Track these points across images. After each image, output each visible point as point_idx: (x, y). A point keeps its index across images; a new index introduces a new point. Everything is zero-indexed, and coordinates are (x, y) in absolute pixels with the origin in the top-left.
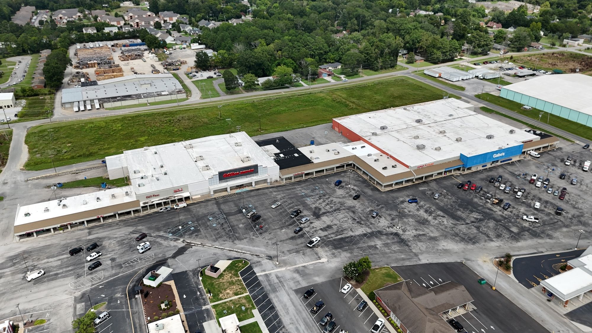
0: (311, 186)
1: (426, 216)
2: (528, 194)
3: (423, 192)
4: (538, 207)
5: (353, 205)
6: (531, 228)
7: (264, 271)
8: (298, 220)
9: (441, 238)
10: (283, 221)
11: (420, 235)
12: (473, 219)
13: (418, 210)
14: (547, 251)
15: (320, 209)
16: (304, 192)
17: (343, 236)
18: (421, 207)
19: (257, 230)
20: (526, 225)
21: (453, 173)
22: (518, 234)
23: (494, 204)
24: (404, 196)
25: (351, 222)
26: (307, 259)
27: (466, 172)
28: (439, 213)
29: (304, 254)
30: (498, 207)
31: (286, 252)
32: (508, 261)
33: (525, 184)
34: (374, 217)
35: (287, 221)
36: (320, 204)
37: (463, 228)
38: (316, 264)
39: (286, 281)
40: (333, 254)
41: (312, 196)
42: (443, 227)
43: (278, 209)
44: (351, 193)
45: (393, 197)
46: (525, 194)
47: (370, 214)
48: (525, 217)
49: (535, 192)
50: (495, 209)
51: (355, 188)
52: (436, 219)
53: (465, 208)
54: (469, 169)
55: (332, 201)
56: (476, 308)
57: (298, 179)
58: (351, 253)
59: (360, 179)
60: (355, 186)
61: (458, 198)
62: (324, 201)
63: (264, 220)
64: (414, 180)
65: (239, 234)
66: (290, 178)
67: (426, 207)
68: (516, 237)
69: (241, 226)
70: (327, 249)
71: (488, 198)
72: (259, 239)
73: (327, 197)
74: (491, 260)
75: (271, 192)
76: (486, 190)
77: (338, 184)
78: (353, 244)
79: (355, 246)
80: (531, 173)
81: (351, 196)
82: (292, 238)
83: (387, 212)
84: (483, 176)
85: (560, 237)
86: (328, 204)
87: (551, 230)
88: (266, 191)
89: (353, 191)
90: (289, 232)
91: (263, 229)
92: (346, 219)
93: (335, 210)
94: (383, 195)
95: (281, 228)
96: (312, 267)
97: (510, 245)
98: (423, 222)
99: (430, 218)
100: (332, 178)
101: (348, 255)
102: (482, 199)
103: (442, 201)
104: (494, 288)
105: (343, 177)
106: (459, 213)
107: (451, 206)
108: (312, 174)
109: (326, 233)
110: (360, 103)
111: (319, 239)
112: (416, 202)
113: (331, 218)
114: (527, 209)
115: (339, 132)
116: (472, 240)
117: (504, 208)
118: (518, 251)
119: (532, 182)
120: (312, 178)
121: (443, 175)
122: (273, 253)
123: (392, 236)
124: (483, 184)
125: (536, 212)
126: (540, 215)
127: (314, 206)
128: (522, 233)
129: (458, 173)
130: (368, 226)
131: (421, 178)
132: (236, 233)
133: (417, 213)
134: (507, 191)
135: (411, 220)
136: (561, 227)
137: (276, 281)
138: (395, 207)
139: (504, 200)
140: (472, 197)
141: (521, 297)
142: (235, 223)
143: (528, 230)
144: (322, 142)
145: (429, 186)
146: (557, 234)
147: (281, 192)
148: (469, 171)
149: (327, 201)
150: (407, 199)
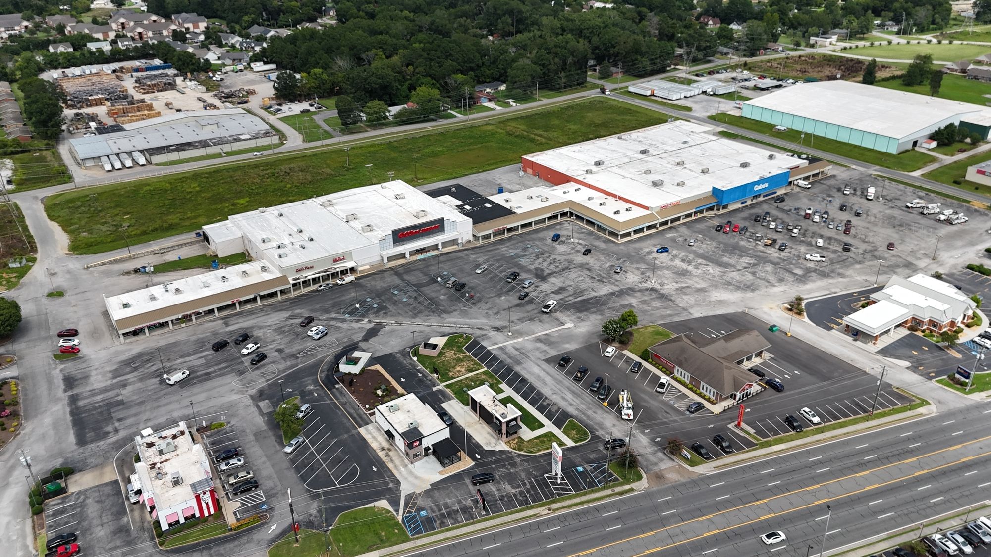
0: (520, 244)
1: (684, 266)
2: (806, 231)
3: (673, 240)
4: (821, 244)
5: (584, 261)
6: (818, 268)
7: (496, 344)
8: (518, 285)
9: (710, 288)
10: (499, 287)
11: (684, 288)
12: (745, 265)
13: (672, 260)
14: (842, 290)
15: (542, 270)
16: (512, 252)
17: (584, 297)
18: (675, 256)
19: (467, 300)
20: (811, 265)
21: (705, 214)
22: (804, 276)
23: (767, 245)
24: (649, 247)
25: (589, 281)
26: (546, 326)
27: (722, 212)
28: (700, 261)
29: (540, 321)
30: (773, 249)
31: (516, 321)
32: (799, 304)
33: (799, 220)
34: (618, 273)
35: (504, 287)
36: (540, 264)
37: (734, 275)
38: (560, 330)
39: (529, 351)
40: (579, 318)
41: (526, 255)
42: (709, 277)
43: (486, 275)
44: (577, 249)
45: (635, 248)
46: (802, 231)
47: (611, 270)
48: (808, 257)
49: (814, 228)
50: (769, 252)
51: (581, 241)
52: (698, 268)
53: (732, 253)
54: (725, 207)
55: (555, 259)
56: (773, 356)
57: (499, 238)
58: (602, 315)
59: (584, 230)
60: (579, 239)
61: (720, 242)
62: (545, 261)
63: (472, 288)
64: (658, 226)
65: (444, 306)
66: (487, 237)
67: (681, 256)
68: (802, 279)
69: (442, 297)
70: (569, 313)
71: (758, 239)
72: (474, 310)
73: (547, 255)
74: (778, 306)
75: (467, 255)
76: (752, 231)
77: (556, 238)
78: (601, 305)
79: (603, 307)
80: (804, 207)
81: (578, 251)
82: (518, 305)
83: (633, 266)
84: (746, 214)
85: (853, 275)
86: (551, 263)
87: (842, 268)
88: (460, 254)
89: (579, 246)
90: (513, 299)
91: (475, 298)
92: (581, 278)
93: (563, 270)
94: (622, 247)
95: (500, 295)
96: (557, 334)
97: (797, 288)
98: (684, 273)
99: (690, 268)
100: (545, 232)
101: (599, 317)
102: (750, 242)
103: (700, 248)
104: (789, 334)
105: (560, 229)
106: (725, 259)
107: (714, 252)
108: (516, 228)
109: (561, 296)
110: (551, 136)
111: (556, 302)
112: (667, 251)
113: (562, 279)
114: (807, 248)
115: (534, 175)
116: (750, 287)
117: (780, 249)
118: (808, 294)
119: (807, 217)
120: (517, 235)
121: (693, 218)
122: (498, 324)
123: (648, 292)
124: (747, 224)
125: (819, 250)
126: (825, 253)
127: (533, 267)
128: (808, 275)
129: (711, 213)
130: (613, 284)
131: (666, 223)
132: (440, 306)
133: (672, 264)
134: (779, 230)
135: (666, 272)
136: (853, 264)
137: (516, 353)
138: (642, 260)
139: (778, 241)
140: (736, 240)
141: (822, 340)
142: (433, 295)
143: (815, 271)
144: (514, 189)
145: (677, 232)
146: (849, 272)
147: (481, 255)
148: (725, 211)
149: (548, 260)
150: (655, 250)
